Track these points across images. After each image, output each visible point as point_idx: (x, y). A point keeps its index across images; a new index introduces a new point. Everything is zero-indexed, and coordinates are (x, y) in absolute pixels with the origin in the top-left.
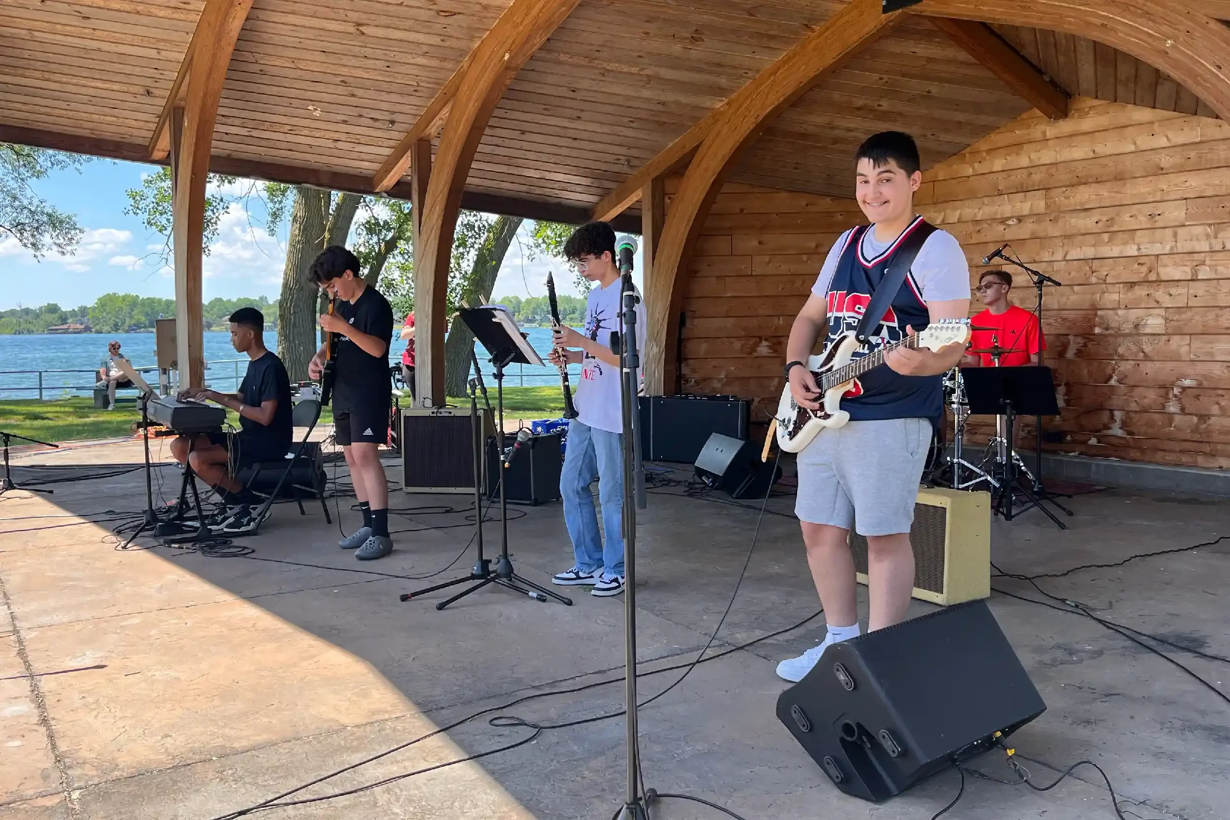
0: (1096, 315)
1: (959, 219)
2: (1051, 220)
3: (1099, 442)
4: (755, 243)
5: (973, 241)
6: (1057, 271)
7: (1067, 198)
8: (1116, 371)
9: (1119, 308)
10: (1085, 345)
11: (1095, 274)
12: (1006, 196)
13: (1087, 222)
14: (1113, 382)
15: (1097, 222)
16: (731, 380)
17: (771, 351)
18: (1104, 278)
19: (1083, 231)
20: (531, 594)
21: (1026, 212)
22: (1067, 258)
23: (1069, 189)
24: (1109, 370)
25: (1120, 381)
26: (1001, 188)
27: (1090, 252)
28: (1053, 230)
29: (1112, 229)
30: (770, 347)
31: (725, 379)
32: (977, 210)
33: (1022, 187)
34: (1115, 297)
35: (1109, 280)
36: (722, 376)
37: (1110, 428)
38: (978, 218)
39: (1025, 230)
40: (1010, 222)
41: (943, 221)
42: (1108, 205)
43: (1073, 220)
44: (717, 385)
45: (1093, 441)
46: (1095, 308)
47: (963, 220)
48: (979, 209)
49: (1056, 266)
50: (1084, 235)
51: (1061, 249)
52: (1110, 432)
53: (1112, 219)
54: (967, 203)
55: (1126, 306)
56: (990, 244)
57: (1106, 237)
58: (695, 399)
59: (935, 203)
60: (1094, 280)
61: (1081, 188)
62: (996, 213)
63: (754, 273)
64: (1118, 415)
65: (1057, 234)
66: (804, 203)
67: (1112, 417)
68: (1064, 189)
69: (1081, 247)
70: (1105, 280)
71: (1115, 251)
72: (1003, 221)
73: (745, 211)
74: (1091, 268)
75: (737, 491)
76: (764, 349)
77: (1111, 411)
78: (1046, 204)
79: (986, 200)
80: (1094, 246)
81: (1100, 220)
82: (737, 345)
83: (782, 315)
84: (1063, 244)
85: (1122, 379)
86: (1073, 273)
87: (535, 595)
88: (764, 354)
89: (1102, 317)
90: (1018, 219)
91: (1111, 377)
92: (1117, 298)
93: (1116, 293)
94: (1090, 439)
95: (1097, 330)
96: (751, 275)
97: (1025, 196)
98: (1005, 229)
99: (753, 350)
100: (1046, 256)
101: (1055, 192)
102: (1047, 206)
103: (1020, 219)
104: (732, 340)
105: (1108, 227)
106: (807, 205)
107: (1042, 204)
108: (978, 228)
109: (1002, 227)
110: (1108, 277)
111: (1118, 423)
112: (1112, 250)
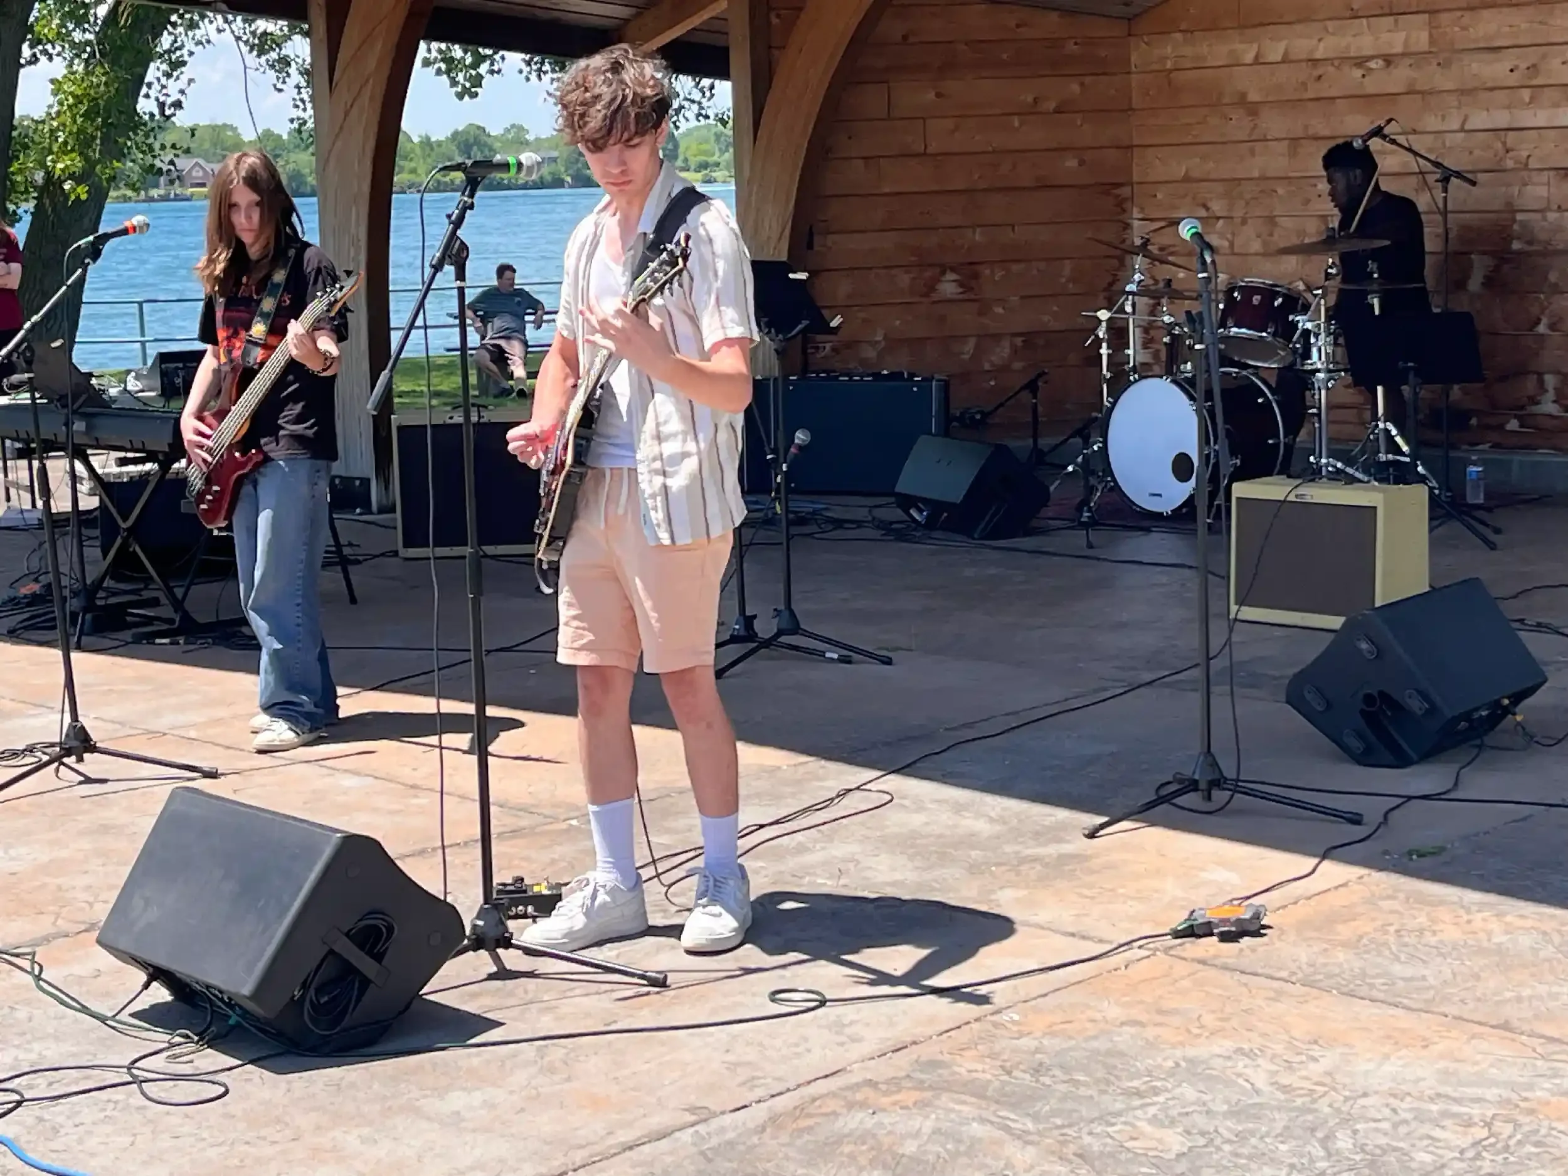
0: (1514, 221)
1: (1286, 54)
2: (1439, 64)
3: (1521, 426)
4: (931, 95)
5: (1310, 94)
6: (1450, 148)
7: (1464, 28)
8: (1547, 311)
9: (1550, 210)
10: (1497, 269)
11: (1511, 154)
12: (1364, 21)
13: (1496, 70)
14: (1542, 328)
15: (1512, 71)
16: (893, 343)
17: (961, 290)
18: (1524, 161)
19: (1489, 85)
20: (828, 655)
21: (1398, 49)
22: (1467, 127)
23: (1467, 14)
24: (1535, 310)
25: (1552, 327)
26: (1355, 7)
27: (1502, 119)
28: (1444, 80)
29: (1535, 82)
30: (960, 284)
31: (883, 343)
32: (1315, 42)
33: (1391, 8)
34: (1542, 191)
35: (1533, 164)
36: (879, 338)
37: (1538, 403)
38: (1318, 55)
39: (1397, 79)
40: (1372, 65)
41: (1257, 57)
42: (1528, 42)
43: (1474, 65)
44: (870, 353)
45: (1513, 425)
46: (1511, 209)
47: (1292, 57)
48: (1320, 40)
49: (1449, 139)
50: (1492, 89)
51: (1454, 111)
52: (1536, 409)
53: (1534, 66)
54: (1298, 28)
55: (1559, 207)
56: (1338, 101)
57: (1526, 94)
58: (851, 380)
59: (1242, 27)
60: (1510, 164)
61: (1486, 13)
62: (1348, 47)
63: (930, 150)
64: (1550, 380)
65: (1450, 86)
66: (1013, 24)
67: (1541, 383)
68: (1459, 14)
69: (1488, 110)
70: (1527, 164)
71: (1541, 118)
72: (1360, 62)
73: (912, 39)
74: (1504, 143)
75: (981, 526)
76: (948, 287)
77: (1540, 375)
78: (1431, 36)
79: (1330, 25)
80: (1508, 107)
81: (1517, 67)
82: (904, 279)
83: (979, 226)
84: (1460, 103)
85: (1554, 324)
86: (1477, 152)
87: (835, 656)
88: (949, 296)
89: (1524, 224)
90: (1385, 60)
91: (1538, 322)
92: (1546, 195)
93: (1544, 184)
94: (1508, 422)
95: (1516, 245)
96: (925, 154)
97: (1396, 21)
98: (1364, 76)
99: (931, 287)
100: (1432, 123)
101: (1445, 17)
102: (1432, 40)
103: (1389, 60)
104: (894, 272)
105: (1530, 78)
106: (1018, 26)
107: (1424, 36)
108: (1316, 73)
109: (1358, 73)
110: (1531, 159)
111: (1551, 395)
112: (1535, 115)
